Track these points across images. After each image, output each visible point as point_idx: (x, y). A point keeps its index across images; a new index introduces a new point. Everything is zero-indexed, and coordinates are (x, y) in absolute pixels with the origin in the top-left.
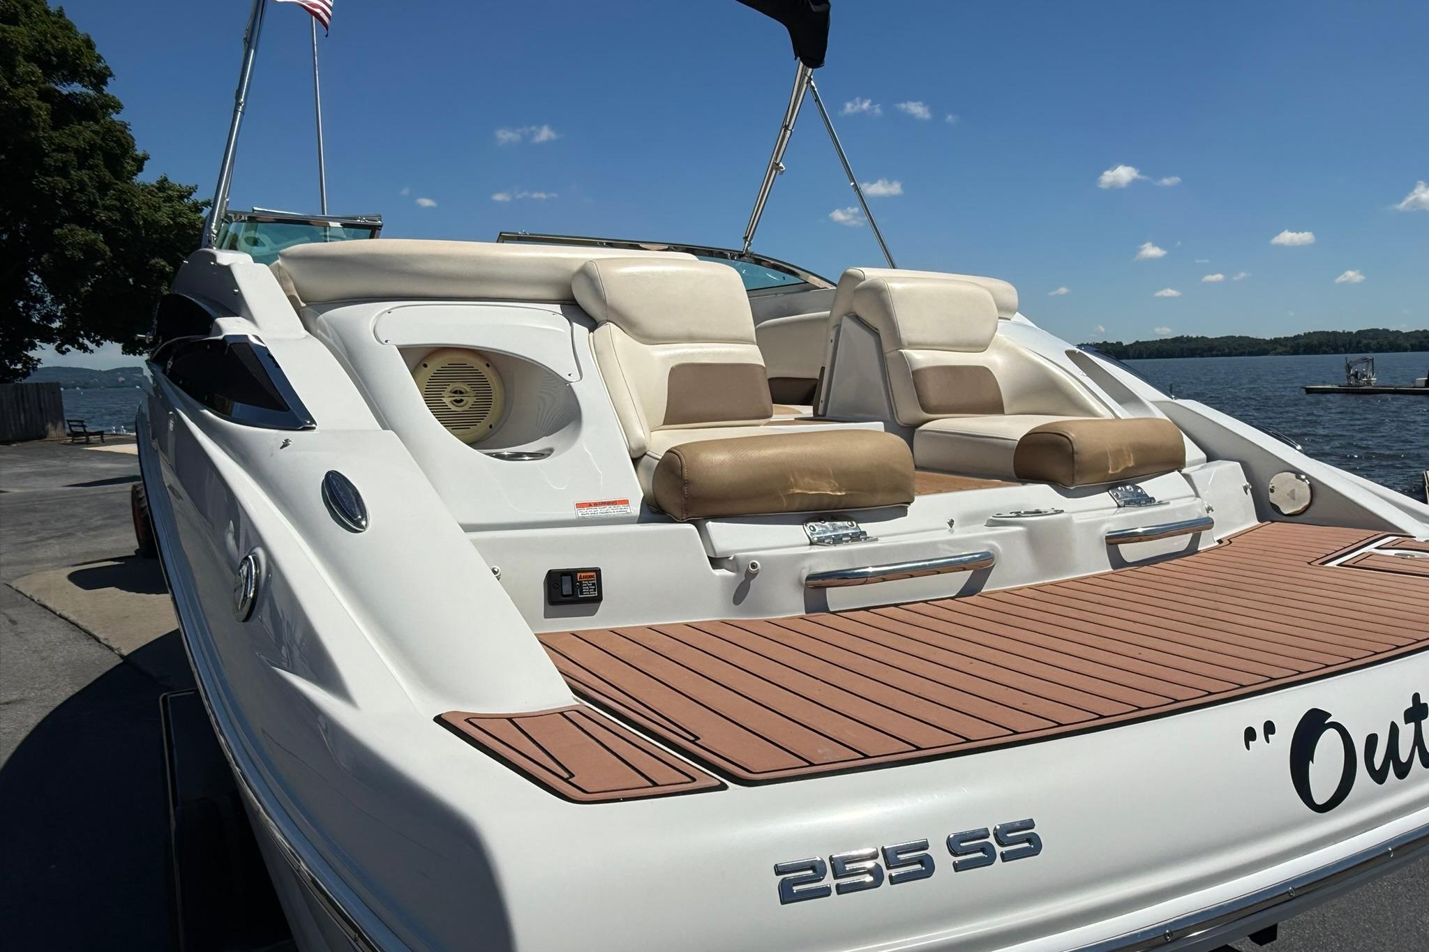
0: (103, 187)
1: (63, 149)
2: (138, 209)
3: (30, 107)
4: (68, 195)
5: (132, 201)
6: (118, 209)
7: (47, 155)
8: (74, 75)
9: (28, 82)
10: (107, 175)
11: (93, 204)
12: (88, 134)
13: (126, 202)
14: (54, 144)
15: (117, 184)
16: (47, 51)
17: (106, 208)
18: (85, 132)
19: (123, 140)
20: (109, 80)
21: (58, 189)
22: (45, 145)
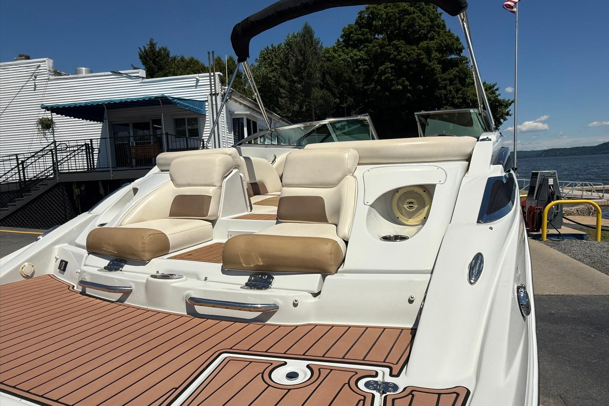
0: (457, 91)
1: (445, 80)
2: (469, 97)
3: (434, 68)
4: (446, 96)
5: (467, 94)
6: (462, 98)
7: (440, 83)
8: (451, 53)
9: (434, 59)
10: (459, 86)
11: (454, 97)
12: (454, 72)
13: (465, 94)
14: (442, 79)
15: (462, 89)
16: (443, 46)
17: (458, 98)
18: (454, 71)
19: (466, 72)
20: (463, 50)
21: (442, 94)
22: (439, 80)
